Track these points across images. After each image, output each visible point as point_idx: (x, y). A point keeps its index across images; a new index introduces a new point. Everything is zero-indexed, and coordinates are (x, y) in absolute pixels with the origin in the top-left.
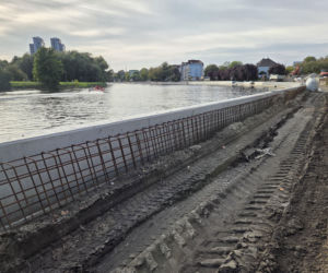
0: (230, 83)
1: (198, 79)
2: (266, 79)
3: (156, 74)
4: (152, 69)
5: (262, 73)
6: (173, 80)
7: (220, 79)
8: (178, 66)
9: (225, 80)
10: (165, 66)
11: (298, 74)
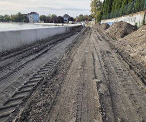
0: (53, 24)
1: (38, 22)
2: (67, 23)
3: (15, 18)
4: (12, 16)
5: (65, 20)
6: (25, 22)
7: (48, 22)
8: (26, 15)
9: (51, 22)
10: (20, 15)
11: (78, 21)
